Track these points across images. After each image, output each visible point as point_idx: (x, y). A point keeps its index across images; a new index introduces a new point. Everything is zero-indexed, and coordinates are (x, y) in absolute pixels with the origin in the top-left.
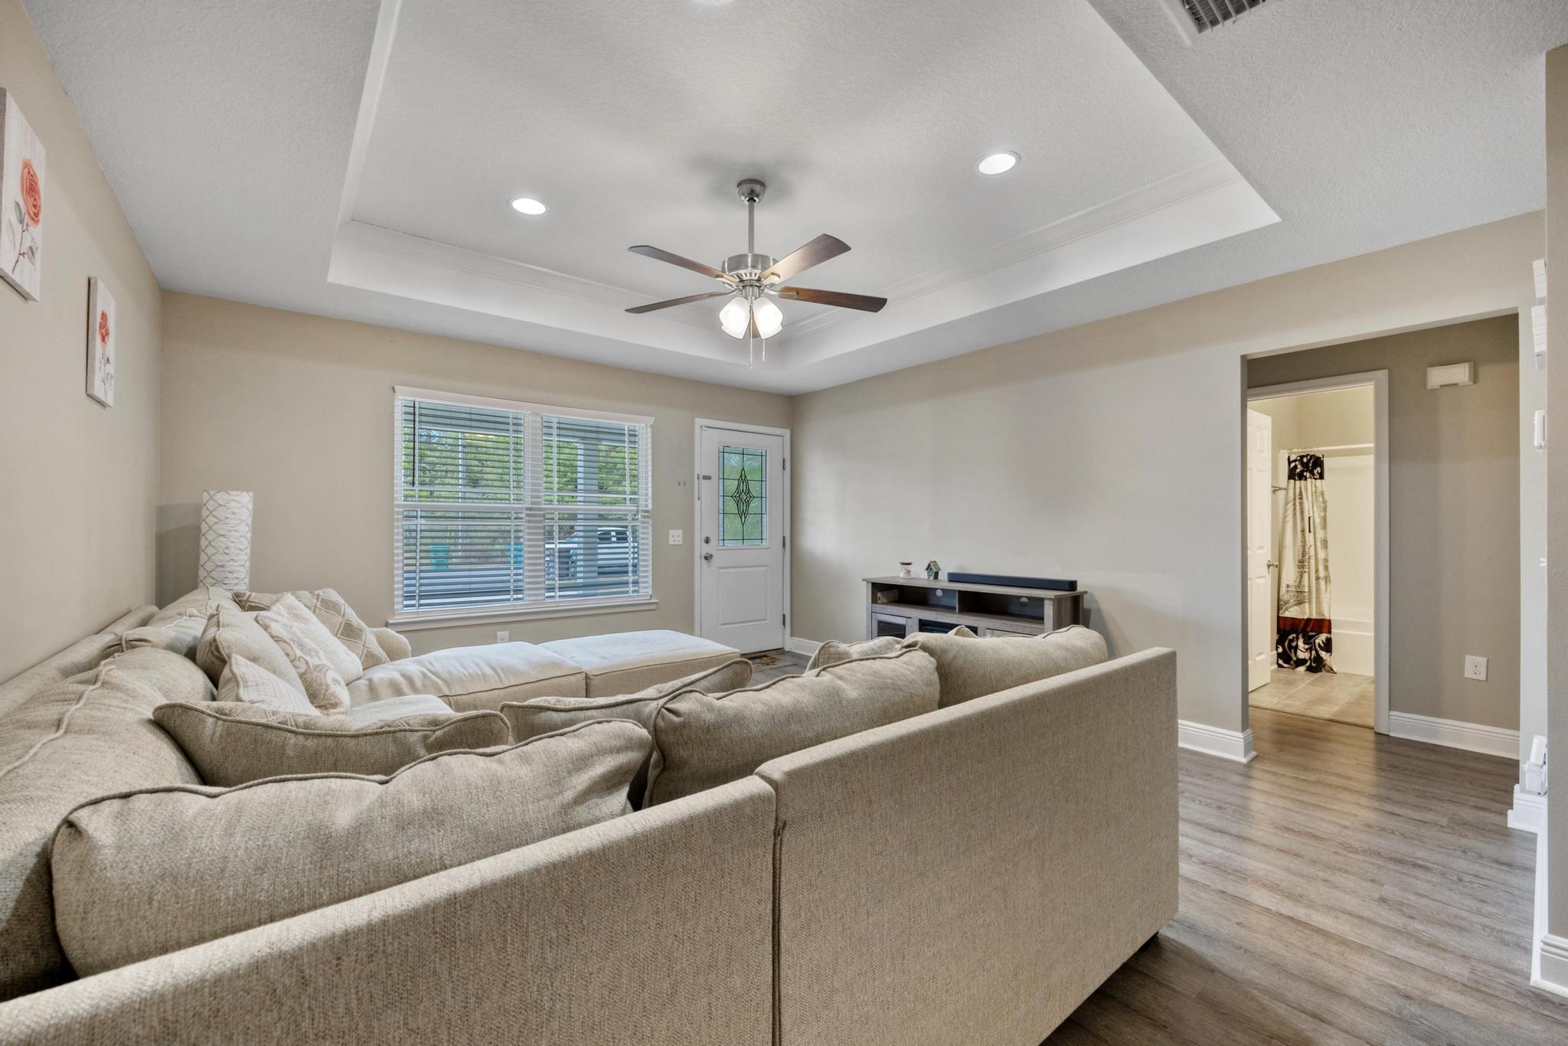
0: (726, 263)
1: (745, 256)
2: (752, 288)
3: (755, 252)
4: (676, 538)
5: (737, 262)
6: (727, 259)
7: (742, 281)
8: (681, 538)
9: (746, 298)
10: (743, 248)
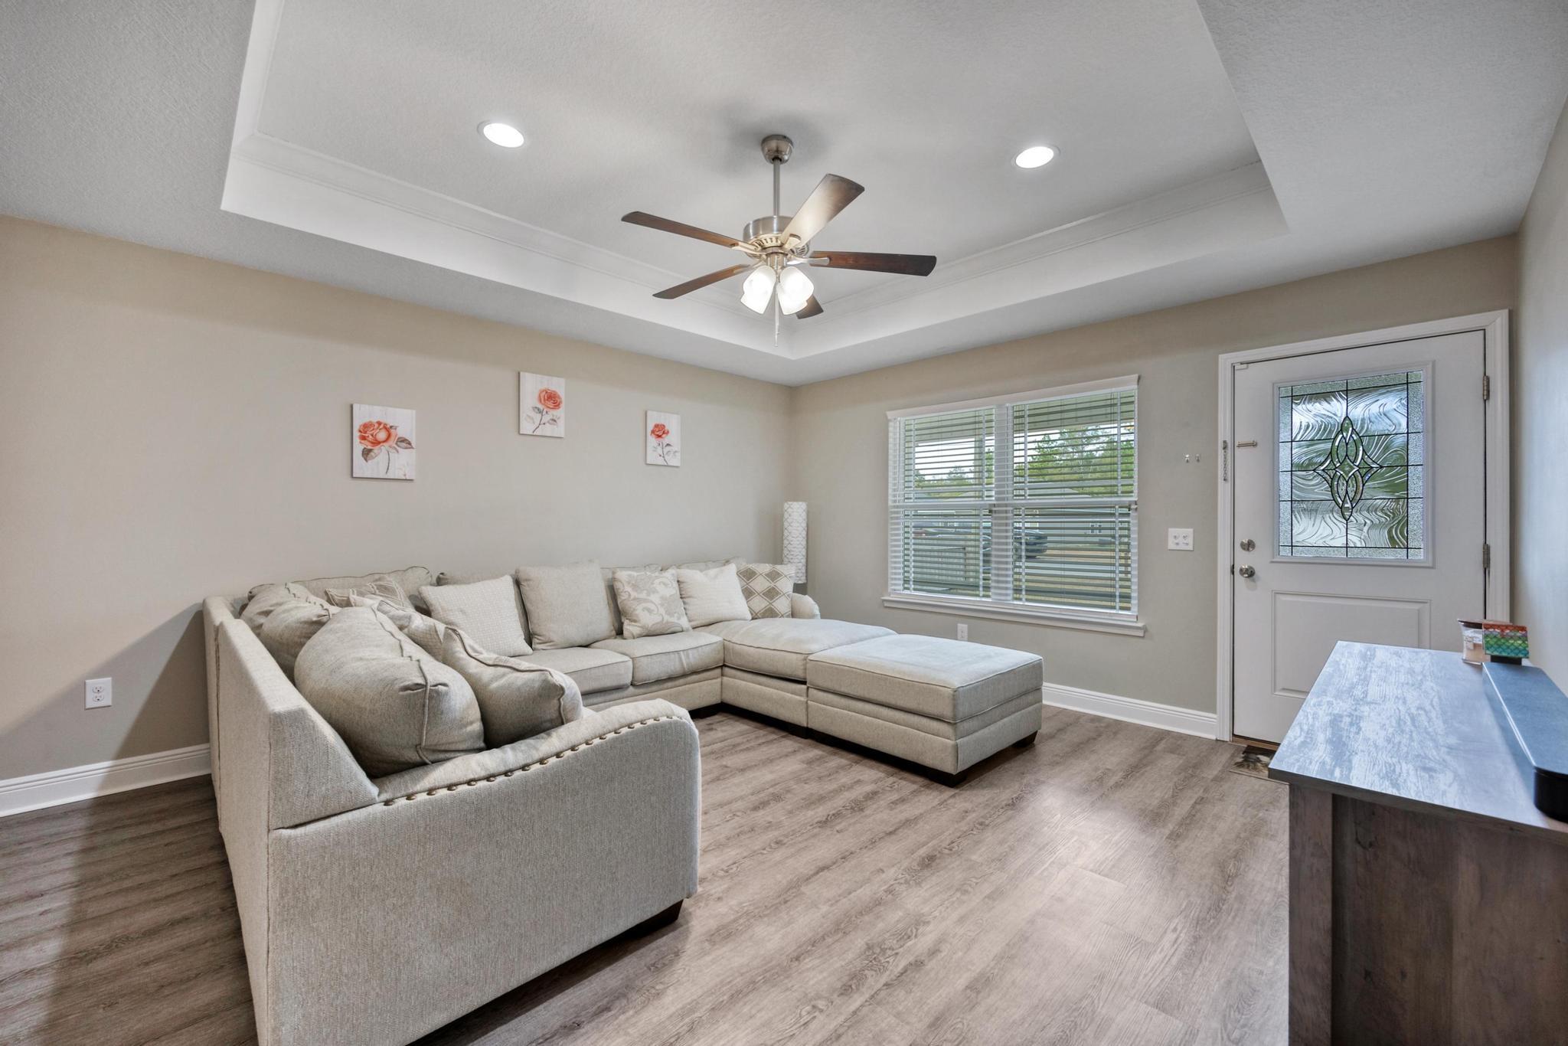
0: (751, 227)
1: (771, 219)
2: (775, 255)
3: (781, 214)
4: (1181, 540)
5: (762, 224)
6: (751, 222)
7: (764, 249)
8: (1190, 540)
9: (772, 267)
10: (768, 211)
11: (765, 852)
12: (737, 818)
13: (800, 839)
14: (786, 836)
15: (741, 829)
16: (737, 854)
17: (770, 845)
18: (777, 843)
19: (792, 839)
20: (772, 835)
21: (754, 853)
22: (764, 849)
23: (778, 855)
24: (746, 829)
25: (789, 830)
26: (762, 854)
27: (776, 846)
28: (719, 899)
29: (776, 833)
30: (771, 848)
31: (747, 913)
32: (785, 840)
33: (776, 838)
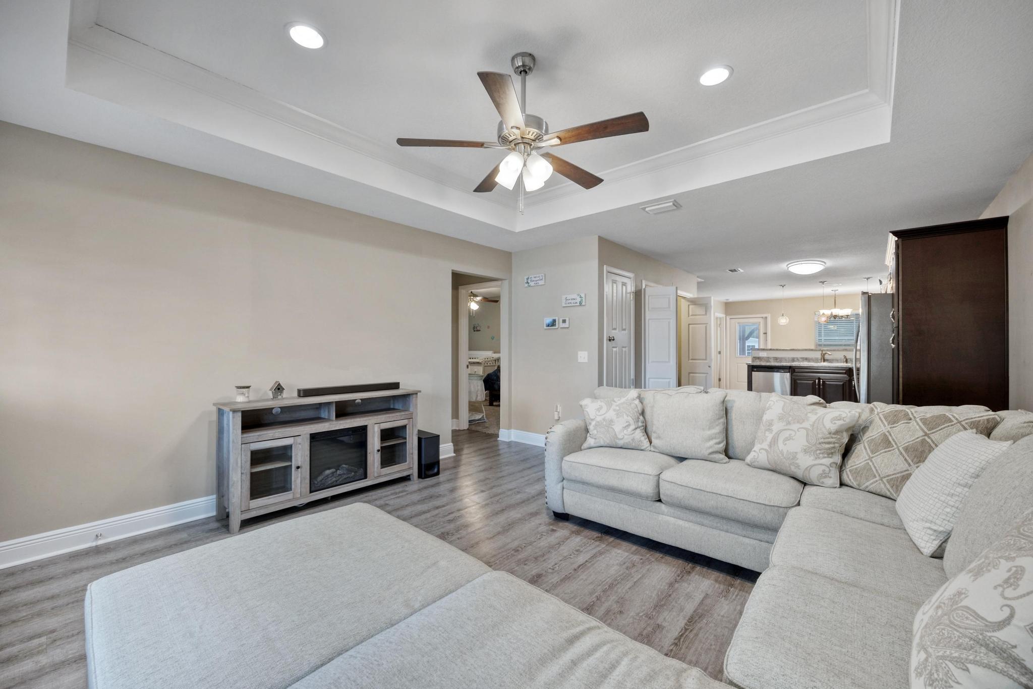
11: (524, 545)
12: (550, 566)
13: (503, 554)
14: (514, 555)
15: (544, 559)
16: (540, 543)
17: (522, 549)
18: (518, 550)
19: (508, 553)
20: (521, 556)
21: (531, 544)
22: (525, 546)
23: (516, 543)
24: (541, 559)
25: (511, 559)
26: (526, 544)
27: (518, 549)
28: (540, 524)
29: (520, 557)
30: (521, 547)
31: (526, 520)
32: (512, 552)
33: (519, 554)
